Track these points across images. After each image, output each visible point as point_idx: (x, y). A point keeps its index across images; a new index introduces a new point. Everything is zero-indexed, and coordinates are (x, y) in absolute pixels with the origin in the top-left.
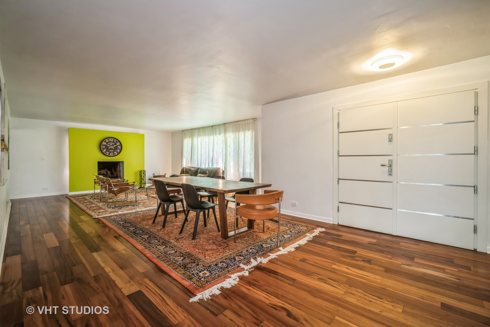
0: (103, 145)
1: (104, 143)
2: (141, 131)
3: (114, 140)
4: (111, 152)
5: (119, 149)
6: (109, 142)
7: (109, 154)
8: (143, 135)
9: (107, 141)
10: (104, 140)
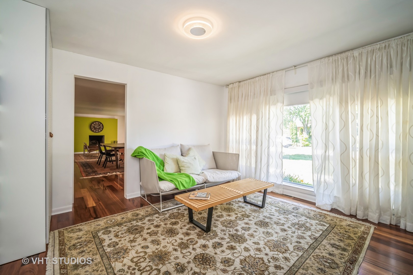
0: (92, 126)
1: (93, 125)
2: (116, 117)
3: (98, 123)
4: (97, 130)
5: (102, 128)
6: (96, 124)
7: (96, 131)
8: (117, 120)
9: (95, 123)
10: (93, 123)
